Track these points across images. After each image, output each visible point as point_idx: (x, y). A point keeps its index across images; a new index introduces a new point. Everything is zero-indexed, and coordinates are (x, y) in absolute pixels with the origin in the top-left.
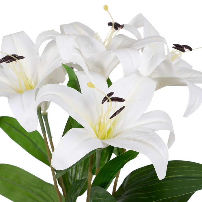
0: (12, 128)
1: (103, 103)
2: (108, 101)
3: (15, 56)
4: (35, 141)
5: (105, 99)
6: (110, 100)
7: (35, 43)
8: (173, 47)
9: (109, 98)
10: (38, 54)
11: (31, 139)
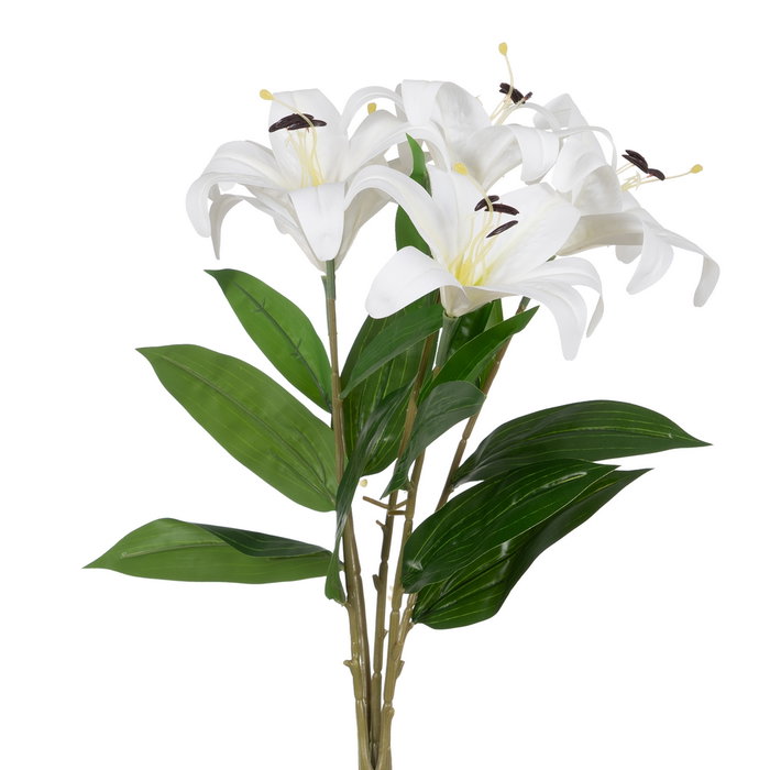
0: (252, 303)
1: (476, 209)
2: (487, 210)
3: (310, 117)
4: (295, 340)
5: (483, 204)
6: (491, 208)
7: (341, 114)
8: (624, 156)
9: (490, 204)
10: (346, 133)
11: (288, 334)
